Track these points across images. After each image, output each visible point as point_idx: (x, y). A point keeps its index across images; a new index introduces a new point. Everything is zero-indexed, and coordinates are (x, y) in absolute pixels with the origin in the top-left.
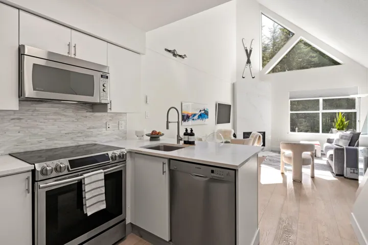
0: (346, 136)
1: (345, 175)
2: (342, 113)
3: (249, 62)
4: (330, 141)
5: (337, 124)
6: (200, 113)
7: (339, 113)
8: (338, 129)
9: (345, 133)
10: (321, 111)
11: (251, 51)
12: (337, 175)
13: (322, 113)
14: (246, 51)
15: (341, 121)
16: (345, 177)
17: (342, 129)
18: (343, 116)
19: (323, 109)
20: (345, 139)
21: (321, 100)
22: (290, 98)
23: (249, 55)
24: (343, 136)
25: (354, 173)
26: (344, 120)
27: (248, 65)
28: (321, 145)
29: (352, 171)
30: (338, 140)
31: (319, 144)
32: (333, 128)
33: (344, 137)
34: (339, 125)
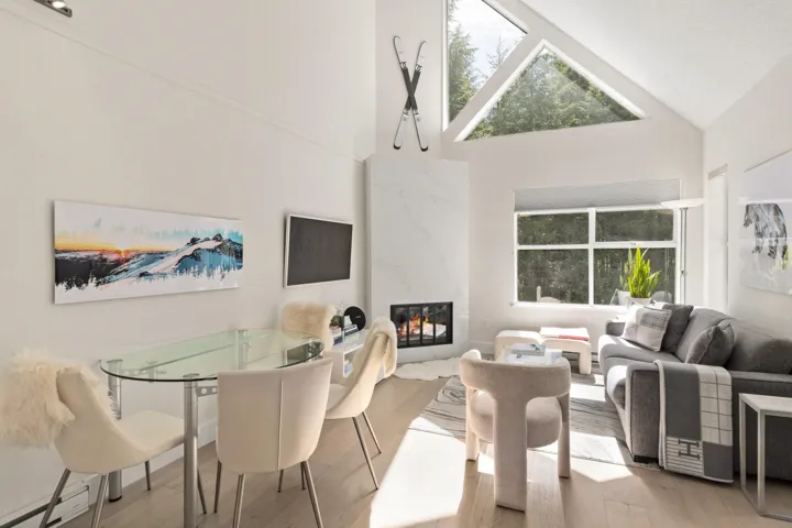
0: (656, 317)
1: (662, 460)
2: (642, 250)
3: (411, 104)
4: (613, 329)
5: (631, 282)
6: (190, 251)
7: (634, 251)
8: (634, 295)
9: (651, 306)
10: (592, 245)
11: (417, 74)
12: (638, 459)
13: (595, 250)
14: (405, 72)
15: (641, 271)
16: (662, 468)
17: (643, 295)
18: (646, 258)
19: (598, 239)
20: (653, 325)
21: (592, 212)
22: (516, 209)
23: (411, 85)
24: (646, 315)
25: (689, 454)
26: (647, 268)
27: (410, 112)
28: (593, 339)
29: (684, 448)
30: (635, 327)
31: (587, 336)
32: (621, 289)
33: (651, 320)
34: (636, 284)
